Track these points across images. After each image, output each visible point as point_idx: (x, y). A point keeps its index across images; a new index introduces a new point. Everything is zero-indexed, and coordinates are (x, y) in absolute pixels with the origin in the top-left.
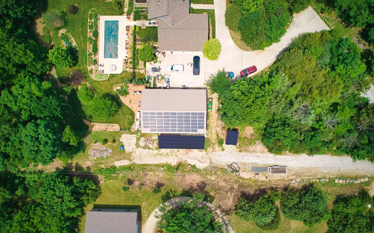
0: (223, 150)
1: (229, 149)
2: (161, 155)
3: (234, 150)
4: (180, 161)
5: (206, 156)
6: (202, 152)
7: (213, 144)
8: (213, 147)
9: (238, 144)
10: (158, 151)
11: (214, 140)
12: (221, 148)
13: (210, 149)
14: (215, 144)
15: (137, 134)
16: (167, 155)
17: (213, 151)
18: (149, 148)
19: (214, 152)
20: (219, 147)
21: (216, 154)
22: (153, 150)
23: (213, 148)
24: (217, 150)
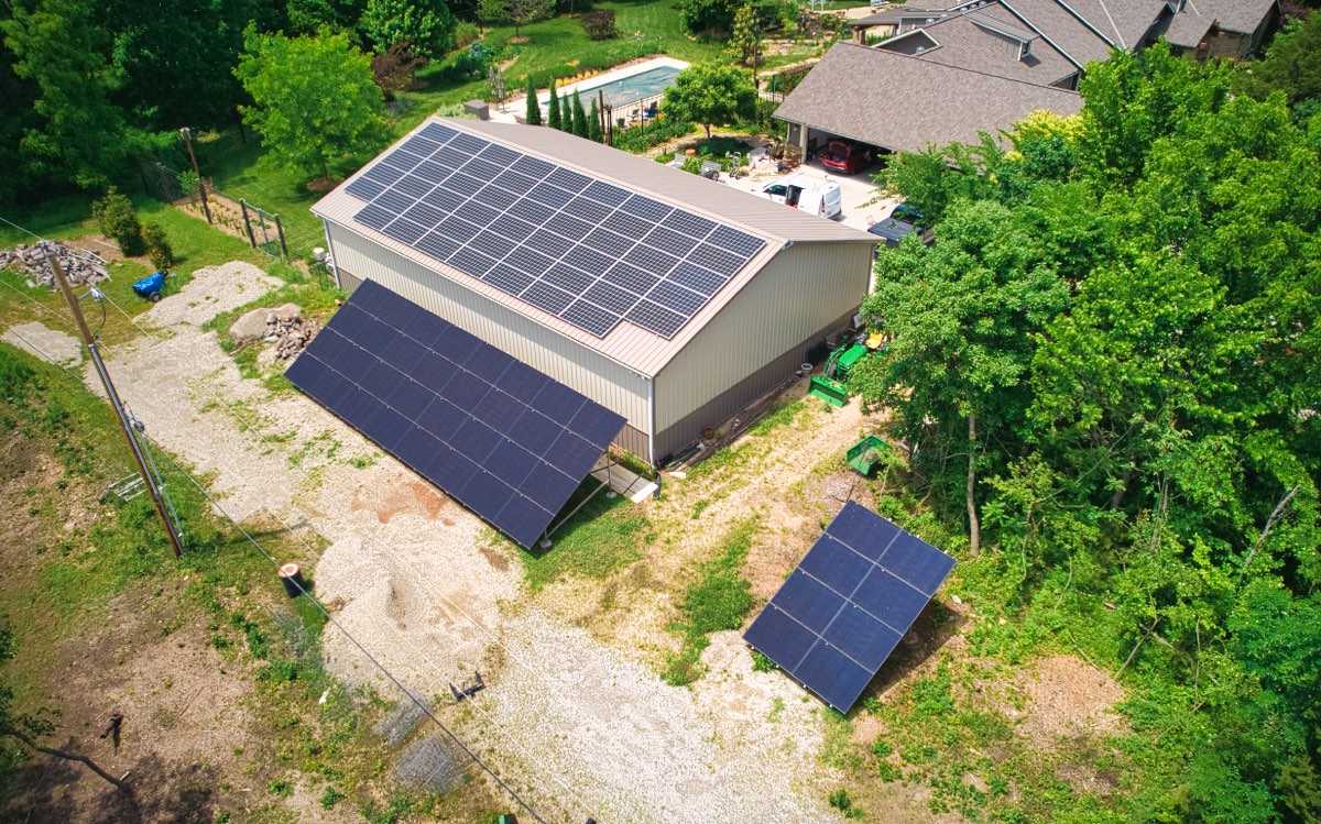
0: (682, 674)
1: (739, 706)
3: (789, 747)
4: (291, 522)
5: (491, 618)
6: (496, 574)
7: (641, 579)
8: (622, 596)
9: (867, 727)
10: (264, 392)
11: (674, 562)
12: (676, 645)
13: (572, 592)
14: (658, 586)
17: (582, 622)
18: (246, 359)
19: (579, 632)
20: (671, 626)
21: (581, 659)
22: (251, 375)
23: (607, 602)
24: (625, 632)
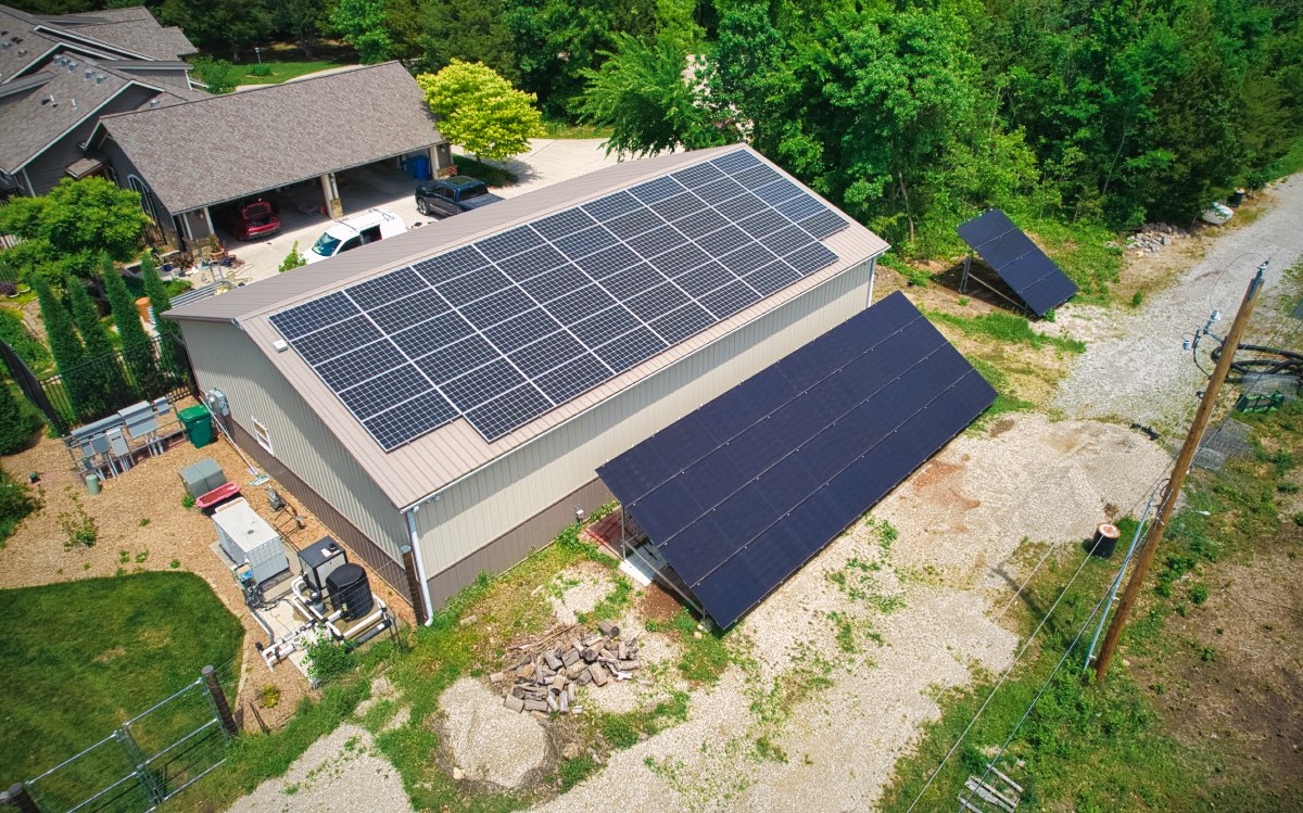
2: (807, 682)
3: (1105, 316)
4: (1000, 584)
5: (1071, 425)
6: (1021, 426)
7: (993, 357)
8: (1015, 367)
10: (731, 678)
12: (1050, 346)
13: (1022, 388)
14: (997, 351)
15: (363, 708)
16: (858, 637)
17: (1051, 382)
18: (621, 732)
19: (1063, 384)
20: (1034, 347)
21: (1088, 383)
22: (677, 709)
24: (1053, 366)
